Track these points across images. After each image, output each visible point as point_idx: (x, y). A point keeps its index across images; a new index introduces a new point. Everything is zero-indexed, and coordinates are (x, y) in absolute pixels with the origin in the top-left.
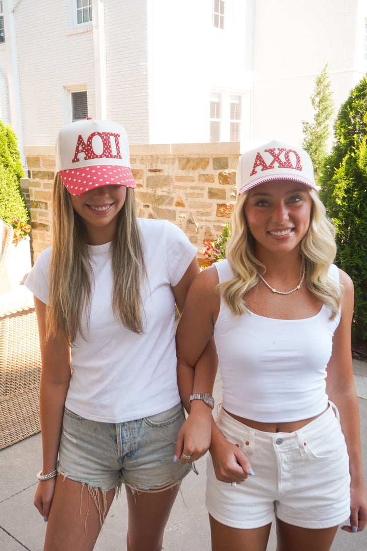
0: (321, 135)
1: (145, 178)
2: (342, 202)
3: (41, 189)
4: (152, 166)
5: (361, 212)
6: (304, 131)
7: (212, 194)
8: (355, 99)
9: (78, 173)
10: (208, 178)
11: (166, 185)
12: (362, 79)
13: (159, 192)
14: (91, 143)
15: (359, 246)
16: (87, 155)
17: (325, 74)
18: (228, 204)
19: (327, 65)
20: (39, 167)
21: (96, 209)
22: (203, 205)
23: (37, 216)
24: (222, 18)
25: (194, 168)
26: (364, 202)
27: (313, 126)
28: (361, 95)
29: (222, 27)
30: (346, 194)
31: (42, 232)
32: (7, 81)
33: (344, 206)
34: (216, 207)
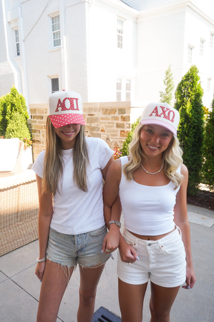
0: (168, 98)
1: (86, 118)
2: (179, 129)
3: (37, 124)
4: (89, 113)
5: (188, 134)
6: (161, 96)
7: (118, 126)
8: (184, 81)
9: (58, 117)
10: (116, 118)
11: (96, 122)
12: (188, 71)
13: (93, 125)
14: (64, 103)
15: (187, 150)
16: (62, 108)
17: (170, 69)
18: (125, 131)
19: (170, 65)
20: (36, 113)
21: (66, 134)
22: (114, 131)
23: (35, 137)
24: (121, 44)
25: (109, 114)
26: (190, 129)
27: (165, 94)
28: (187, 79)
29: (121, 48)
30: (181, 125)
31: (37, 144)
32: (21, 74)
33: (180, 131)
34: (120, 132)
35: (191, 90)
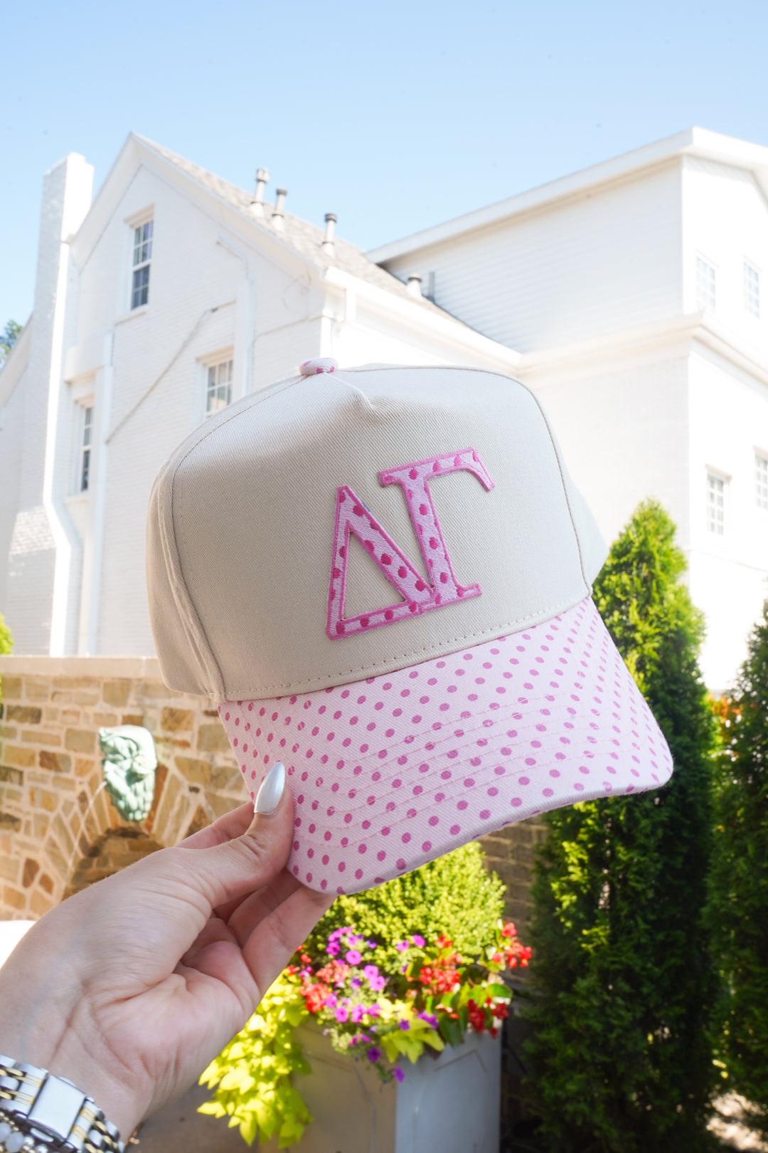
3: (16, 742)
5: (630, 830)
13: (220, 761)
20: (19, 697)
23: (4, 798)
26: (637, 806)
31: (7, 832)
35: (644, 615)
